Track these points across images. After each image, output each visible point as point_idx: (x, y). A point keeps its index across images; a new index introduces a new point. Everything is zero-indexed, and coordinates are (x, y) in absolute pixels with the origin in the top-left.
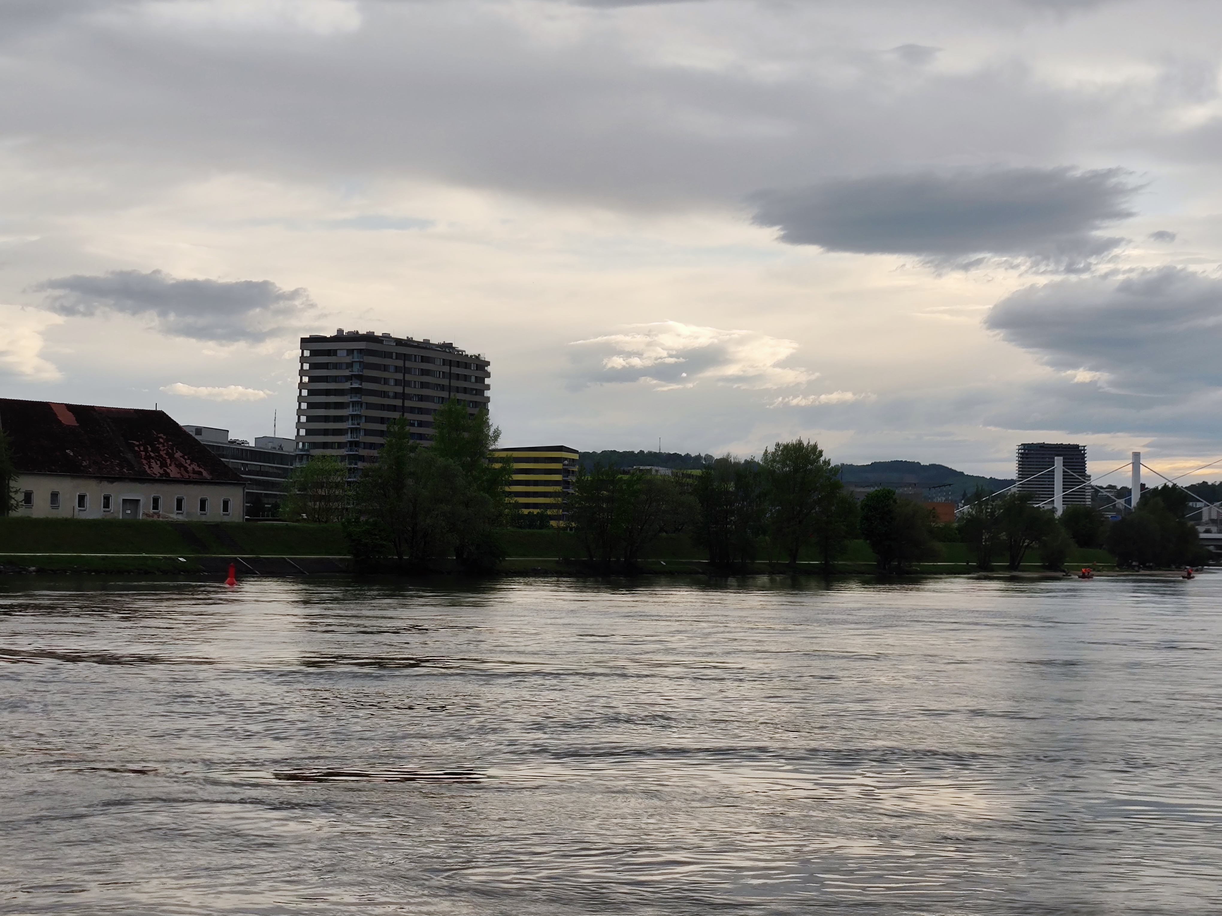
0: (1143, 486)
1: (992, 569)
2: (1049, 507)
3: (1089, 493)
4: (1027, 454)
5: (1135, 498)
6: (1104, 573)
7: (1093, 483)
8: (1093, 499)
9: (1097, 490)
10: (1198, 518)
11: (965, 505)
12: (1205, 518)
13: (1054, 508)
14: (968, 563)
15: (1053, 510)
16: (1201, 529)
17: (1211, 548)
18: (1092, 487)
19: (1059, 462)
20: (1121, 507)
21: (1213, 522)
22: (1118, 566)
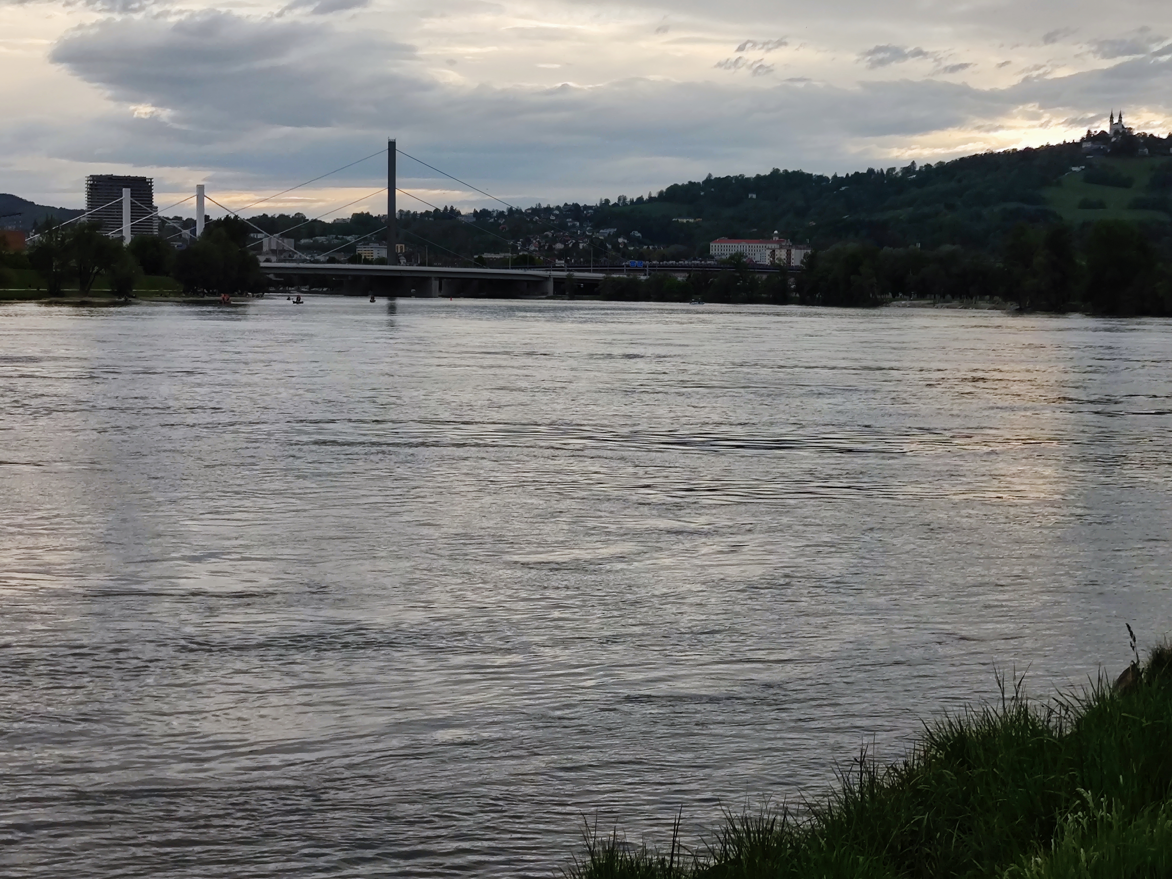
0: (207, 217)
1: (63, 295)
2: (119, 235)
3: (156, 224)
4: (96, 185)
5: (200, 229)
6: (171, 298)
7: (161, 214)
8: (160, 230)
9: (163, 221)
10: (259, 247)
11: (35, 234)
12: (265, 248)
13: (122, 237)
14: (38, 289)
15: (122, 238)
16: (261, 258)
17: (271, 276)
18: (159, 218)
19: (126, 193)
20: (187, 237)
21: (274, 252)
22: (184, 292)
